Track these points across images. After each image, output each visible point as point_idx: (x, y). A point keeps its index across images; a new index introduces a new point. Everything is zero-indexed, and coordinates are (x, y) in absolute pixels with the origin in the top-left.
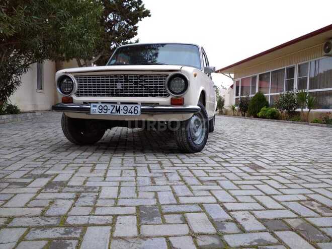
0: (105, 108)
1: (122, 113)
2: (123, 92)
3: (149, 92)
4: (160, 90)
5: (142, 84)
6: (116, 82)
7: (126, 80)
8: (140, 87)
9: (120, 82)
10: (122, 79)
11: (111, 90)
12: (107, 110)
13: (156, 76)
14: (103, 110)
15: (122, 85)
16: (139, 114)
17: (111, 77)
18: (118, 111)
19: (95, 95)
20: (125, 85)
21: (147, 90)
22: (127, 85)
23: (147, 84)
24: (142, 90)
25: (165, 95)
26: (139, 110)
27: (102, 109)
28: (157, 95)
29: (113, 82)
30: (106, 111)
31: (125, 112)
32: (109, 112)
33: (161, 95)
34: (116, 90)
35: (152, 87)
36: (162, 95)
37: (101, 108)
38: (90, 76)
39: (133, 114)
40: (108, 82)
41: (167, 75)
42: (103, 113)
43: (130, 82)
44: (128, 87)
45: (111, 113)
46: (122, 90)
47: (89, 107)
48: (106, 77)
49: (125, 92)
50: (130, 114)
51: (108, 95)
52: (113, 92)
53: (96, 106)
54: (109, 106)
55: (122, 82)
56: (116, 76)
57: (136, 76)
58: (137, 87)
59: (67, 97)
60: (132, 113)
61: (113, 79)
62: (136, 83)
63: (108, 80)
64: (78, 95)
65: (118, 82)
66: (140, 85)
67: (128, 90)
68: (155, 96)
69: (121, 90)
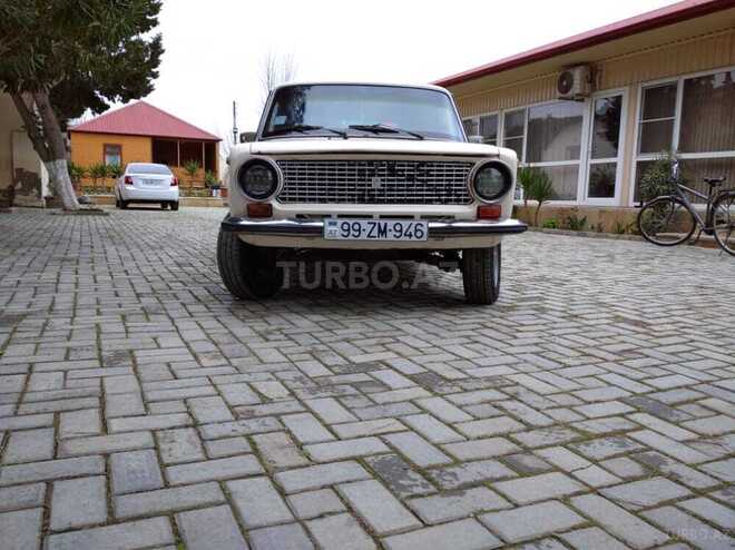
0: (356, 227)
1: (390, 236)
2: (383, 195)
3: (436, 195)
4: (456, 190)
5: (423, 180)
6: (369, 175)
7: (392, 172)
8: (418, 185)
9: (379, 175)
10: (383, 170)
11: (359, 190)
12: (359, 230)
13: (450, 164)
14: (352, 232)
15: (383, 180)
16: (424, 238)
17: (360, 165)
18: (383, 232)
19: (323, 201)
20: (389, 180)
21: (432, 190)
22: (393, 180)
23: (432, 180)
24: (422, 190)
25: (466, 201)
26: (425, 230)
27: (349, 230)
28: (451, 200)
29: (364, 175)
30: (357, 234)
31: (398, 234)
32: (364, 236)
33: (458, 201)
34: (369, 190)
35: (442, 185)
36: (460, 200)
37: (346, 227)
38: (312, 163)
39: (414, 238)
40: (354, 175)
41: (472, 164)
42: (350, 237)
43: (399, 175)
44: (394, 185)
45: (369, 236)
46: (383, 190)
47: (321, 224)
48: (349, 165)
49: (389, 195)
50: (407, 238)
51: (352, 201)
52: (364, 195)
53: (335, 224)
54: (363, 223)
55: (384, 175)
56: (370, 163)
57: (411, 164)
58: (413, 185)
59: (259, 204)
60: (410, 235)
61: (364, 170)
62: (411, 178)
63: (354, 170)
64: (282, 200)
65: (374, 175)
66: (418, 180)
67: (393, 190)
68: (446, 202)
69: (379, 190)
